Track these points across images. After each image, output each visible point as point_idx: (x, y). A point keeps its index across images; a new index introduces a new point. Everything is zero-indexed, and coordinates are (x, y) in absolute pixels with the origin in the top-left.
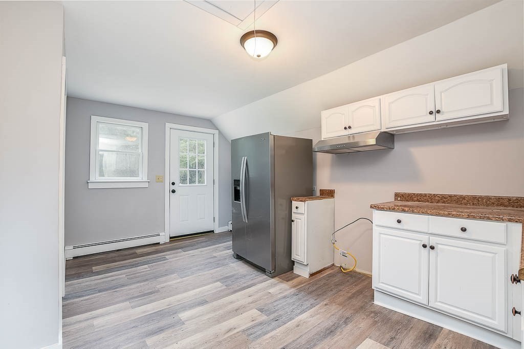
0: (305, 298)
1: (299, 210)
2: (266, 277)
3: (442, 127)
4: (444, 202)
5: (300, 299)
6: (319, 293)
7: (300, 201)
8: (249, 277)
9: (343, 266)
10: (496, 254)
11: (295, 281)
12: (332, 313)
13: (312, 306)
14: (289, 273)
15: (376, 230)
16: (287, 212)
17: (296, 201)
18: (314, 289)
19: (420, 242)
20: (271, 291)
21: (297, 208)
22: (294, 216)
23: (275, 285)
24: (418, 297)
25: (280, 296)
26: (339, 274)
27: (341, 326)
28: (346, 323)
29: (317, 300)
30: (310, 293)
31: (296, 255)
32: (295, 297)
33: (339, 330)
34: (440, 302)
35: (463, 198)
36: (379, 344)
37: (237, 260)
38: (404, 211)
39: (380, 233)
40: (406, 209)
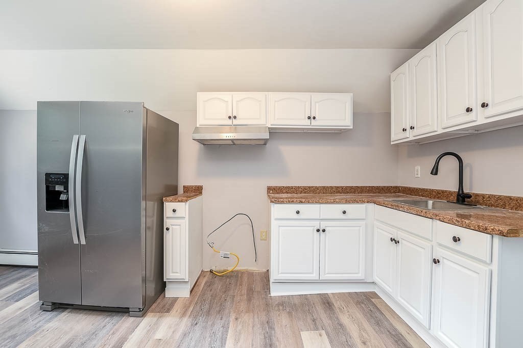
0: (210, 323)
1: (177, 214)
2: (132, 319)
3: (304, 131)
4: (305, 193)
5: (205, 327)
6: (218, 309)
7: (179, 201)
8: (105, 331)
9: (214, 268)
10: (360, 227)
11: (177, 307)
12: (251, 325)
13: (226, 328)
14: (159, 300)
15: (274, 224)
16: (155, 218)
17: (171, 201)
18: (207, 306)
19: (313, 228)
20: (159, 335)
21: (174, 211)
22: (167, 223)
23: (157, 324)
24: (312, 275)
25: (178, 335)
26: (216, 279)
27: (271, 333)
28: (272, 328)
29: (224, 319)
30: (208, 313)
31: (173, 273)
32: (197, 328)
33: (274, 339)
34: (328, 273)
35: (317, 188)
36: (312, 332)
37: (54, 313)
38: (301, 202)
39: (279, 226)
40: (303, 200)
